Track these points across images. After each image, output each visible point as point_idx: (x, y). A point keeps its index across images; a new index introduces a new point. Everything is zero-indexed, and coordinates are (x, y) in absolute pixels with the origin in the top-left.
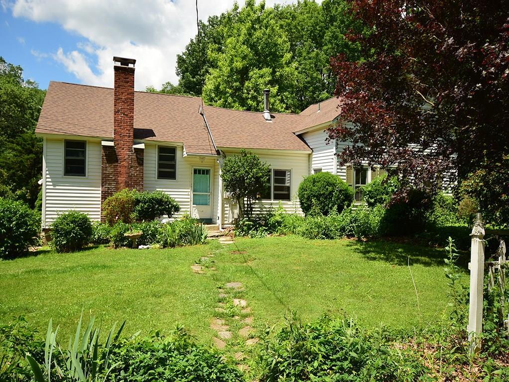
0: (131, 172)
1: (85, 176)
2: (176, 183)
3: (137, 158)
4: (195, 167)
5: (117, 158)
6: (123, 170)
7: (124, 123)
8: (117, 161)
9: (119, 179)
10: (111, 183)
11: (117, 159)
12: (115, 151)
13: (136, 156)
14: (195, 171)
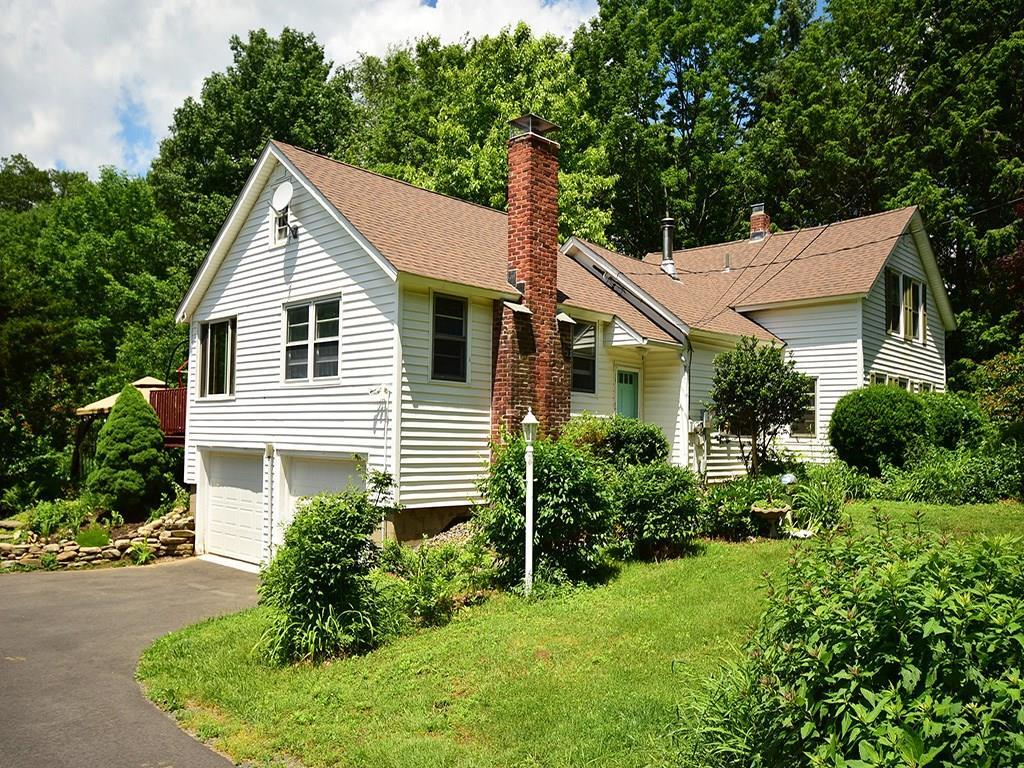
0: (553, 375)
1: (465, 381)
2: (595, 401)
3: (562, 344)
4: (620, 368)
5: (534, 341)
6: (542, 369)
7: (544, 265)
8: (534, 351)
9: (537, 389)
10: (526, 399)
11: (534, 344)
12: (531, 326)
13: (561, 339)
14: (621, 375)
